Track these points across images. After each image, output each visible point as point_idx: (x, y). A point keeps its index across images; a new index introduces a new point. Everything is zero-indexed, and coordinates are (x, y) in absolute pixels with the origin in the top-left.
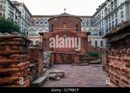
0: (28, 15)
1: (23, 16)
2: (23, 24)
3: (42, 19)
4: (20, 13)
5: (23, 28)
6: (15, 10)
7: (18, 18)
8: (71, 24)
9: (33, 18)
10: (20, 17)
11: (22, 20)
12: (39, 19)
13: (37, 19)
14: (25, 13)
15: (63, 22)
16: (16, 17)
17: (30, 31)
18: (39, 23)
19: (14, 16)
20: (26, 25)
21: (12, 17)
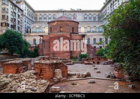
0: (31, 11)
1: (25, 13)
2: (25, 22)
3: (45, 15)
4: (22, 11)
5: (26, 26)
6: (17, 9)
7: (21, 16)
8: (67, 27)
9: (36, 13)
10: (22, 15)
11: (24, 18)
12: (43, 14)
13: (40, 15)
14: (28, 10)
15: (60, 26)
16: (19, 16)
17: (32, 28)
18: (43, 18)
19: (17, 16)
20: (29, 22)
21: (15, 17)
